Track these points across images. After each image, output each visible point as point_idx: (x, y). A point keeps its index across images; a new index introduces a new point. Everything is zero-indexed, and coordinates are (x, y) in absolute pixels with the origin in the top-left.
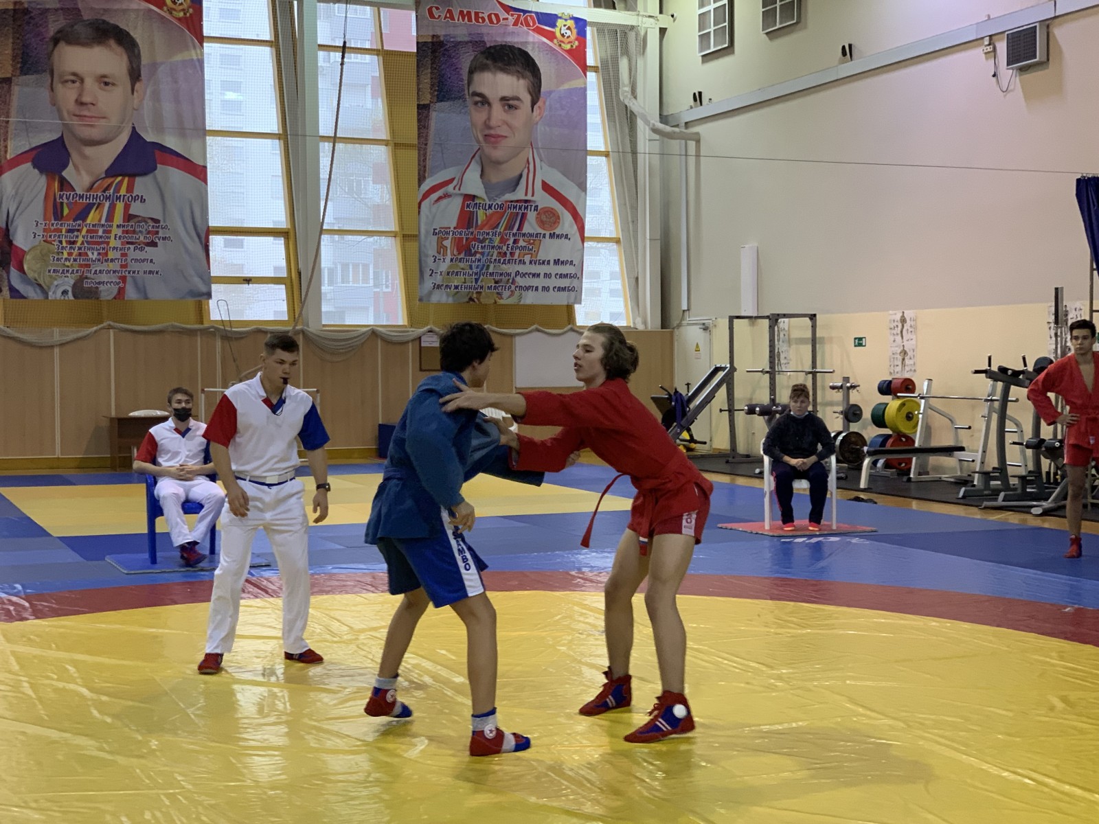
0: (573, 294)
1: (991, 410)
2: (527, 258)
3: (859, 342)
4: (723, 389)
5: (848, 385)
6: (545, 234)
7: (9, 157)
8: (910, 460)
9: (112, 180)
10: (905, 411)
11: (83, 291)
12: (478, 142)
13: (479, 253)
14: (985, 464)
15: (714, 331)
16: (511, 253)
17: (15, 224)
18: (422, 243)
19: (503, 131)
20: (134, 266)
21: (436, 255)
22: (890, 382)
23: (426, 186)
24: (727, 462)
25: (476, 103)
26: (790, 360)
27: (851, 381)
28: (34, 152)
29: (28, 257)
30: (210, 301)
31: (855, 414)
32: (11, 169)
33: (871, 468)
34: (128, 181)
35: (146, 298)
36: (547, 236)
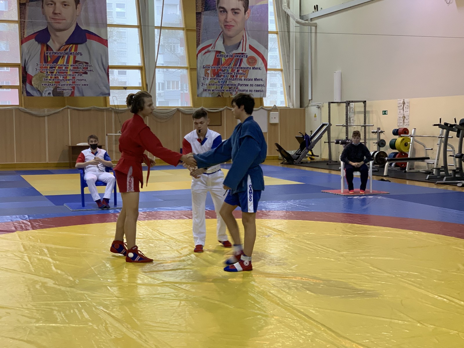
0: (262, 93)
1: (441, 142)
2: (243, 78)
3: (385, 113)
4: (326, 132)
5: (380, 131)
6: (250, 68)
7: (25, 37)
8: (406, 163)
9: (68, 46)
10: (404, 142)
11: (57, 93)
12: (222, 28)
13: (223, 76)
14: (439, 164)
15: (322, 109)
16: (236, 76)
17: (28, 65)
18: (198, 72)
19: (232, 23)
20: (78, 82)
21: (204, 77)
22: (398, 130)
23: (200, 47)
24: (327, 164)
25: (221, 11)
26: (355, 120)
27: (381, 129)
28: (36, 35)
29: (34, 79)
30: (110, 97)
31: (382, 144)
32: (26, 41)
33: (389, 167)
34: (75, 46)
35: (83, 96)
36: (251, 68)
